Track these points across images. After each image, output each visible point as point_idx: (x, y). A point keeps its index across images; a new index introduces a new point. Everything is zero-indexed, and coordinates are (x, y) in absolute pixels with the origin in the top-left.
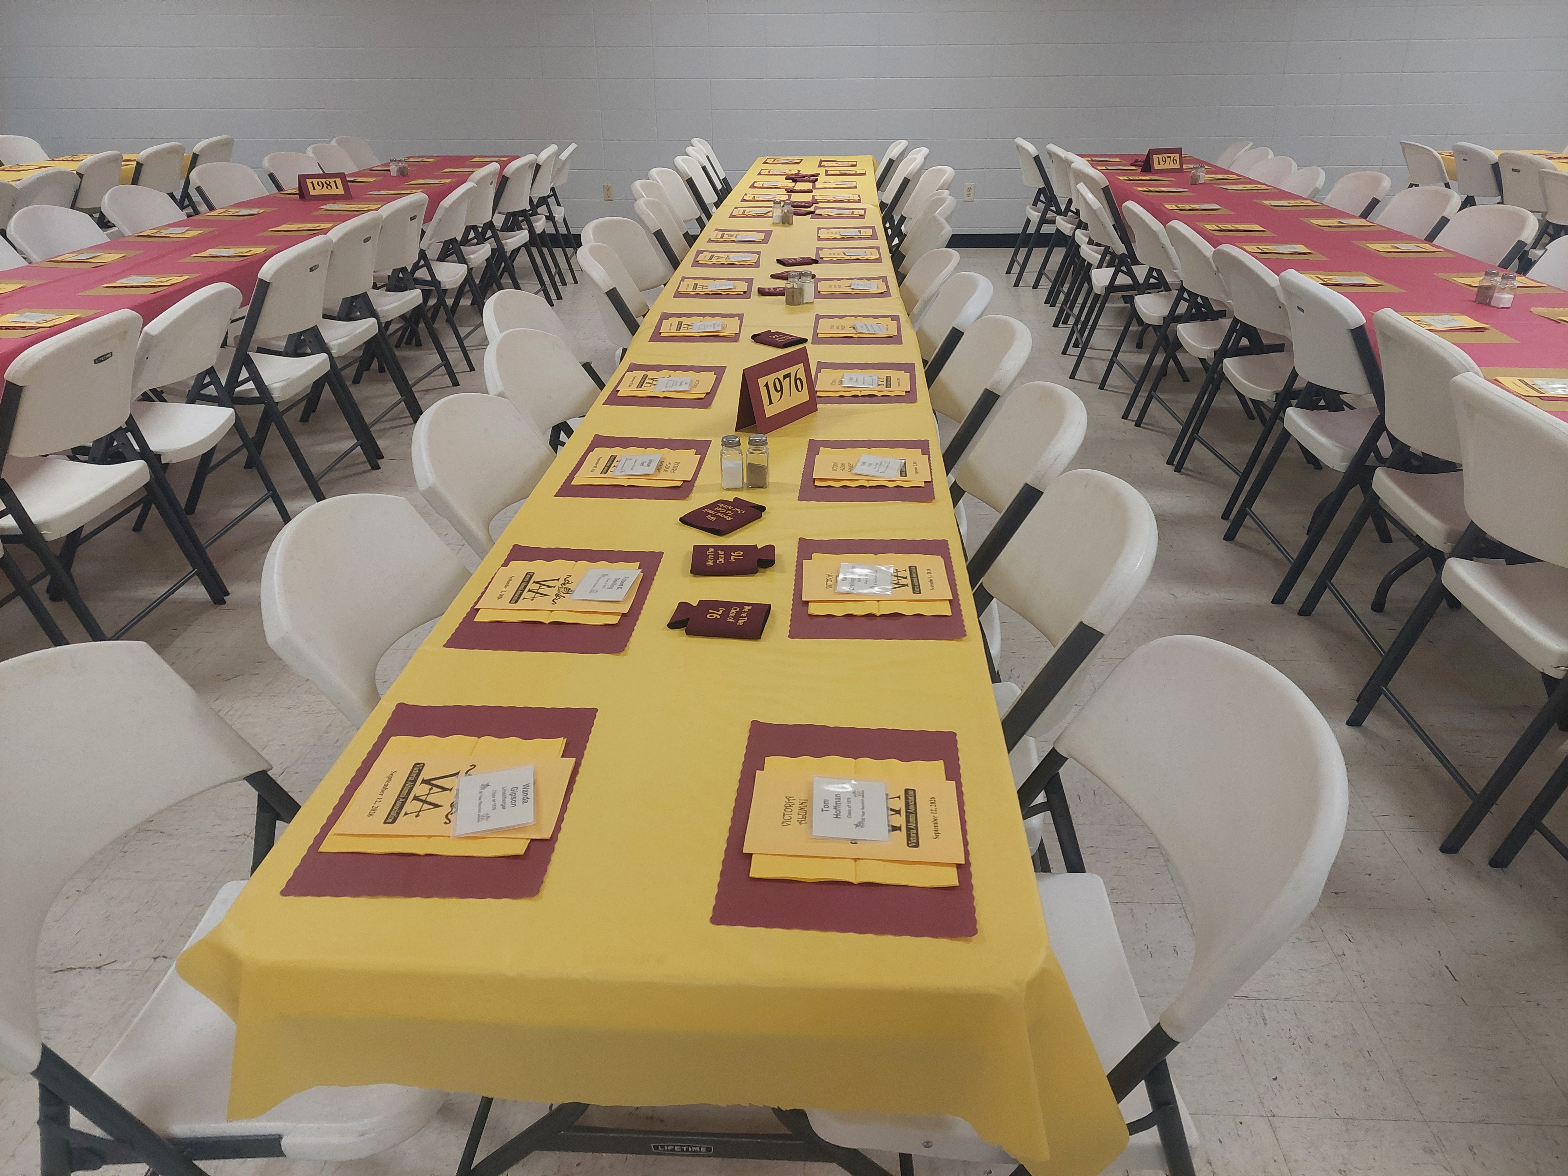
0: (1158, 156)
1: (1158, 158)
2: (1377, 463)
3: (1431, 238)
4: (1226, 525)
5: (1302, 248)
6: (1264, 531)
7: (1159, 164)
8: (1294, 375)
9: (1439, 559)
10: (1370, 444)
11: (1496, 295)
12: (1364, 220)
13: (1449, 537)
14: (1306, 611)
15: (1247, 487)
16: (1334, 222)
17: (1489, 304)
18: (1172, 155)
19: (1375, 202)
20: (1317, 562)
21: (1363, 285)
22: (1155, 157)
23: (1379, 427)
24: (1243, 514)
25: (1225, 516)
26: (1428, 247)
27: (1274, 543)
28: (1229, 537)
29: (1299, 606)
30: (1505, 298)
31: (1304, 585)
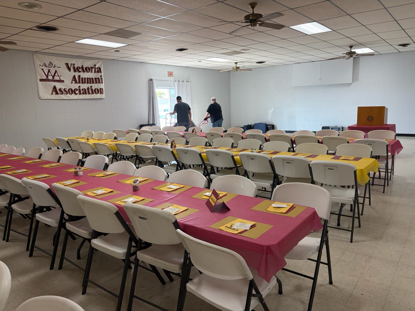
2: (65, 221)
3: (58, 161)
4: (29, 252)
5: (25, 170)
6: (40, 250)
8: (34, 205)
9: (89, 240)
10: (62, 217)
11: (79, 173)
12: (40, 160)
13: (89, 234)
14: (60, 268)
15: (31, 239)
16: (31, 161)
17: (78, 175)
19: (41, 155)
20: (59, 253)
21: (46, 177)
23: (63, 212)
24: (33, 248)
25: (27, 250)
26: (58, 164)
27: (45, 252)
28: (31, 255)
29: (58, 268)
30: (81, 173)
31: (57, 260)
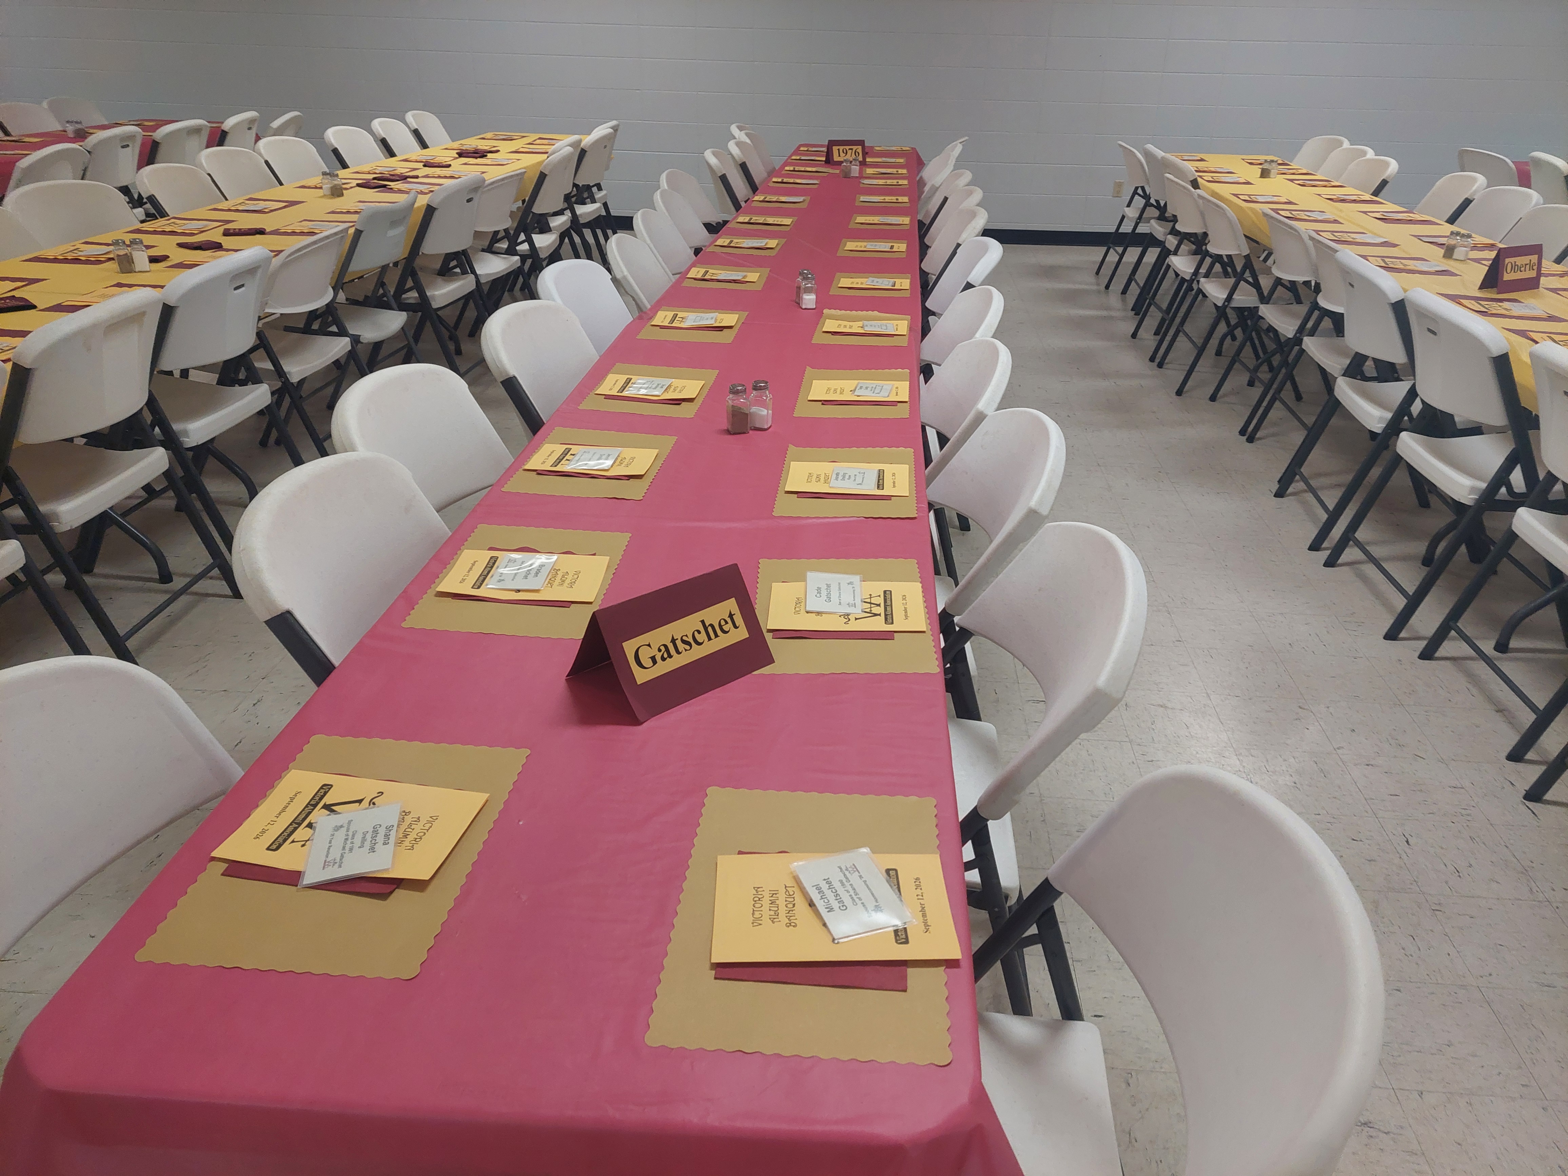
0: (838, 147)
1: (839, 150)
7: (839, 156)
18: (854, 148)
22: (835, 148)
